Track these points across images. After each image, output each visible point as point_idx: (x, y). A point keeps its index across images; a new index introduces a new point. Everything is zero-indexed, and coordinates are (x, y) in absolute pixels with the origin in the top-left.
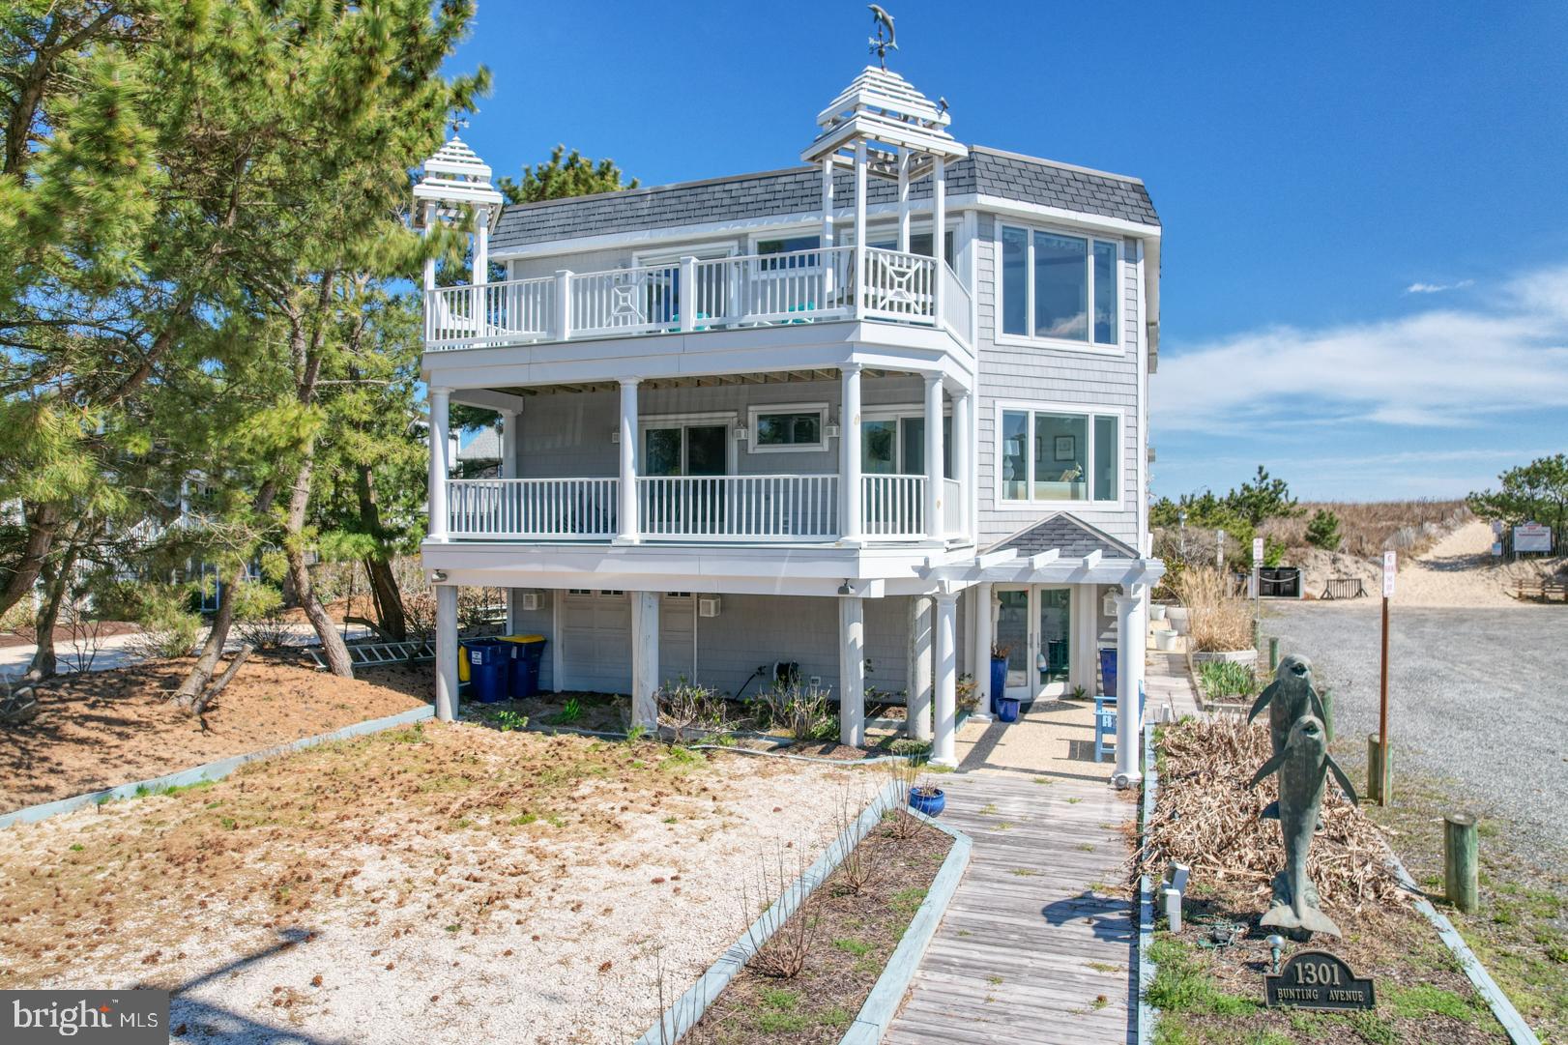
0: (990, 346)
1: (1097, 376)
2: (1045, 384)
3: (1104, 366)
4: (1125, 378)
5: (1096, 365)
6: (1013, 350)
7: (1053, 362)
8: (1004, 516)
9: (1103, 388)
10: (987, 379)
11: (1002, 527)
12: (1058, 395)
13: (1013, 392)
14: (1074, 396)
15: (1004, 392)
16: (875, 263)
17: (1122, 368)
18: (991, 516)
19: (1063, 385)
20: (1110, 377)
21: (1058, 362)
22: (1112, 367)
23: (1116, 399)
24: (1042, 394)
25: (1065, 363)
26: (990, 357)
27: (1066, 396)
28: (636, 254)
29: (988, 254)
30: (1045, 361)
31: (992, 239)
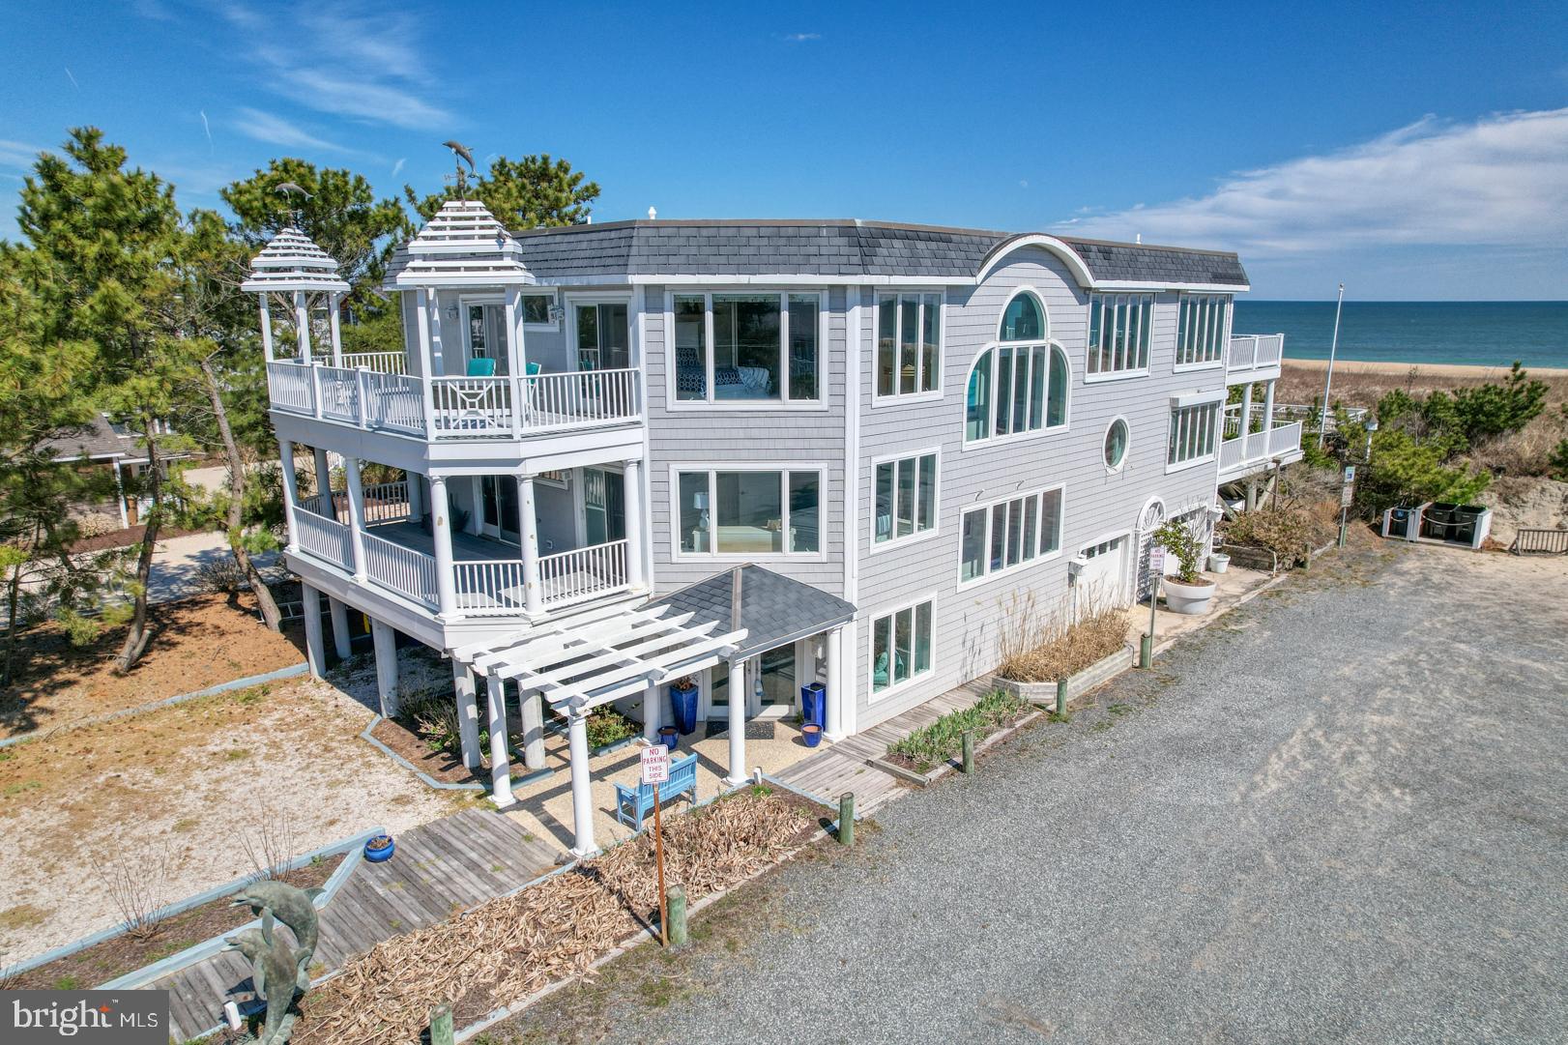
0: (661, 413)
1: (795, 433)
2: (727, 445)
3: (802, 422)
4: (829, 433)
5: (791, 422)
6: (688, 415)
7: (737, 423)
8: (683, 568)
9: (800, 444)
10: (659, 445)
11: (681, 577)
12: (744, 454)
13: (689, 455)
14: (763, 454)
15: (680, 455)
16: (444, 389)
17: (826, 422)
18: (668, 567)
19: (749, 444)
20: (808, 433)
21: (744, 423)
22: (812, 422)
23: (817, 454)
24: (724, 455)
25: (752, 423)
26: (664, 424)
27: (753, 455)
28: (461, 296)
29: (657, 325)
30: (727, 423)
31: (661, 310)
